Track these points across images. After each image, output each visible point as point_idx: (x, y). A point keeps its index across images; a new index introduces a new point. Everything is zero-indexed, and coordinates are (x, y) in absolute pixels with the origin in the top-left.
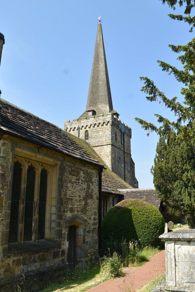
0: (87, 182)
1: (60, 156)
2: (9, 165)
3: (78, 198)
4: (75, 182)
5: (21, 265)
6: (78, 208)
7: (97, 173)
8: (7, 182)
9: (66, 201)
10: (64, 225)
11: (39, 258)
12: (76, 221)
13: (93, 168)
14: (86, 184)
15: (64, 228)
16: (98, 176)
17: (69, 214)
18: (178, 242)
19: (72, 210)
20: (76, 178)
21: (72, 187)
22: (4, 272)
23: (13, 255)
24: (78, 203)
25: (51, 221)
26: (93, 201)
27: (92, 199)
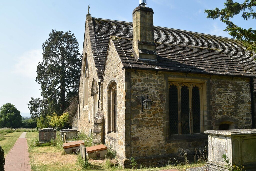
0: (236, 91)
1: (206, 76)
2: (165, 89)
3: (227, 104)
4: (223, 93)
5: (178, 148)
6: (228, 111)
7: (248, 83)
8: (165, 99)
9: (215, 107)
10: (214, 124)
11: (193, 144)
12: (227, 121)
13: (242, 79)
14: (236, 93)
15: (214, 126)
16: (249, 85)
17: (218, 116)
18: (214, 136)
19: (221, 113)
20: (224, 90)
21: (220, 97)
22: (167, 150)
23: (172, 142)
24: (228, 108)
25: (204, 121)
26: (245, 105)
27: (243, 104)
